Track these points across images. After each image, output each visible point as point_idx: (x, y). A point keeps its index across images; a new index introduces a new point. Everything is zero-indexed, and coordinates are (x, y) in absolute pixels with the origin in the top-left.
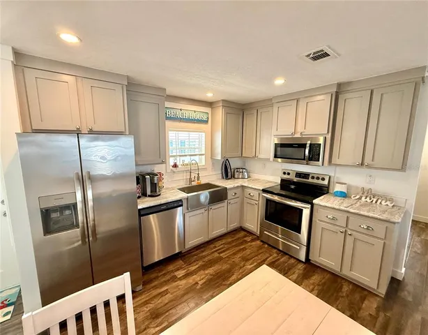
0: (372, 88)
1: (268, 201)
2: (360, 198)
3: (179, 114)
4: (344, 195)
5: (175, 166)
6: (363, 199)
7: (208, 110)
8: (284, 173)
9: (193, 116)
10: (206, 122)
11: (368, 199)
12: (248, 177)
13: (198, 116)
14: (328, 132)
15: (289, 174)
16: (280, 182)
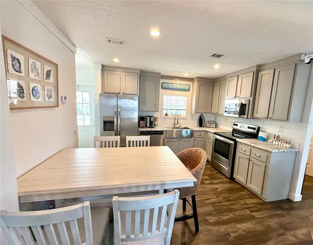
0: (275, 68)
1: (216, 140)
2: (272, 142)
3: (170, 86)
4: (264, 140)
5: (166, 115)
6: (274, 141)
7: (190, 83)
8: (234, 125)
9: (179, 87)
10: (189, 90)
11: (276, 143)
12: (216, 127)
13: (183, 87)
14: (251, 96)
15: (237, 125)
16: (232, 131)
